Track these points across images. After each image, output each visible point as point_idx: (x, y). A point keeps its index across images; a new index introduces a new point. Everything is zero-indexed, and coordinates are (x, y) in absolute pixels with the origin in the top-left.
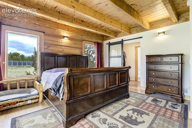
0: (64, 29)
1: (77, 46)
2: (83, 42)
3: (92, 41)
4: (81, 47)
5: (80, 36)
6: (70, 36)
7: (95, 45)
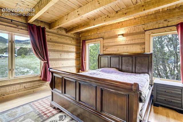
0: (118, 27)
1: (137, 41)
2: (147, 33)
3: (169, 25)
4: (142, 41)
5: (141, 26)
6: (126, 32)
7: (178, 30)
